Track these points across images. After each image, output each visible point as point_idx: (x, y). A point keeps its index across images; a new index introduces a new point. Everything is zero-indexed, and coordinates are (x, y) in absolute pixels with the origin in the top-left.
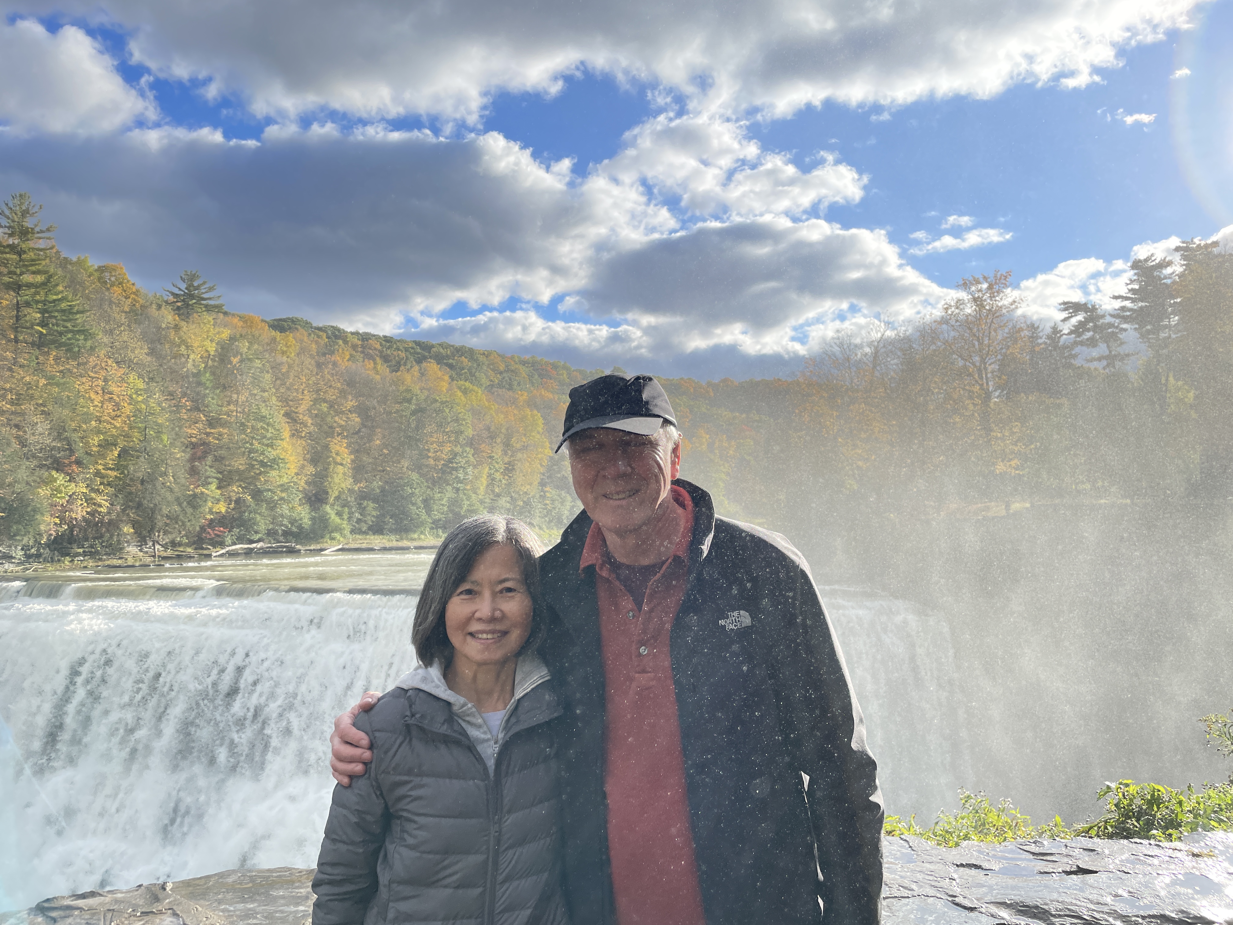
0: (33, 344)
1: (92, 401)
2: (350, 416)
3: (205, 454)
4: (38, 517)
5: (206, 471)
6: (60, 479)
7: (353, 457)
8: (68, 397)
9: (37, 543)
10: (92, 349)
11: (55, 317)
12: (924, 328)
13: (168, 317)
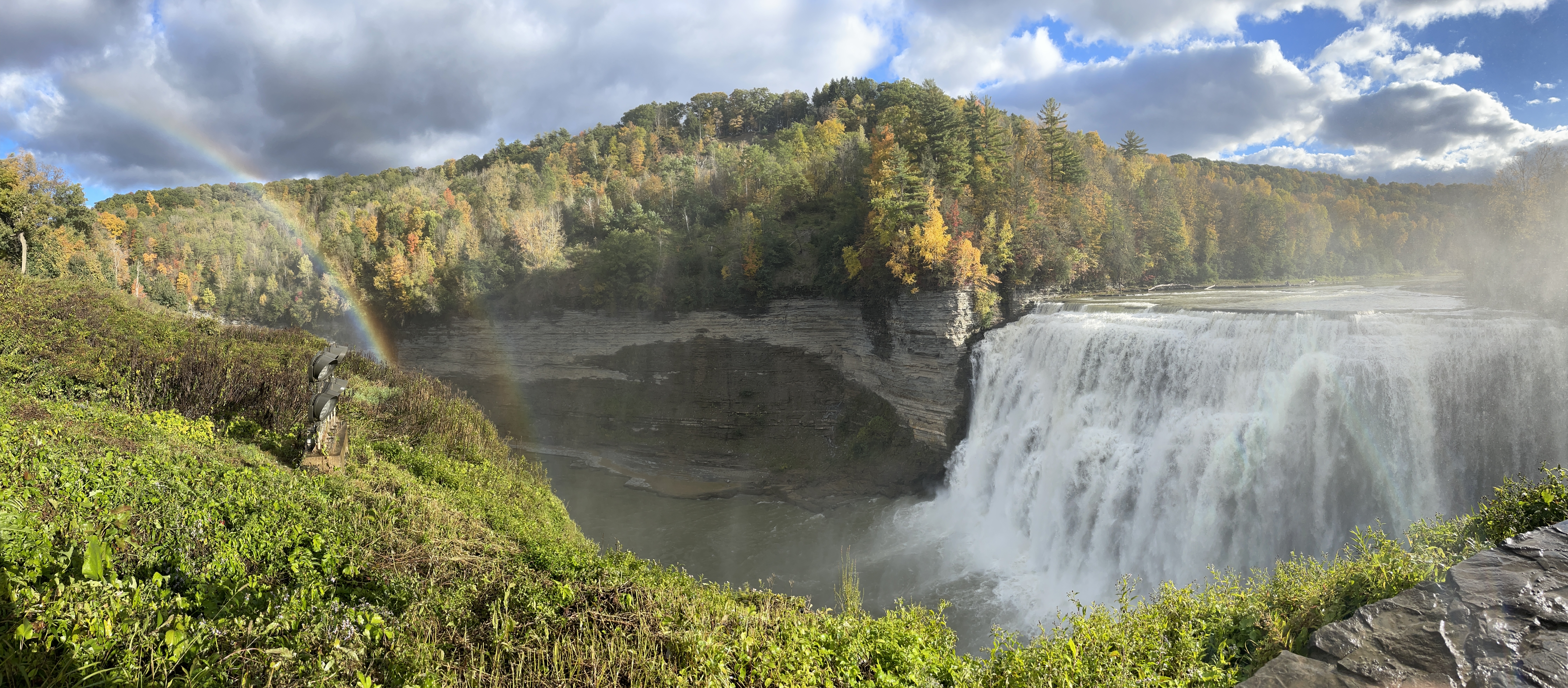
0: (1060, 181)
1: (1088, 209)
2: (1217, 211)
3: (1143, 235)
4: (1068, 271)
5: (1143, 244)
6: (1076, 251)
7: (1219, 235)
8: (1077, 208)
9: (1067, 284)
10: (1087, 180)
11: (1069, 165)
13: (1121, 159)
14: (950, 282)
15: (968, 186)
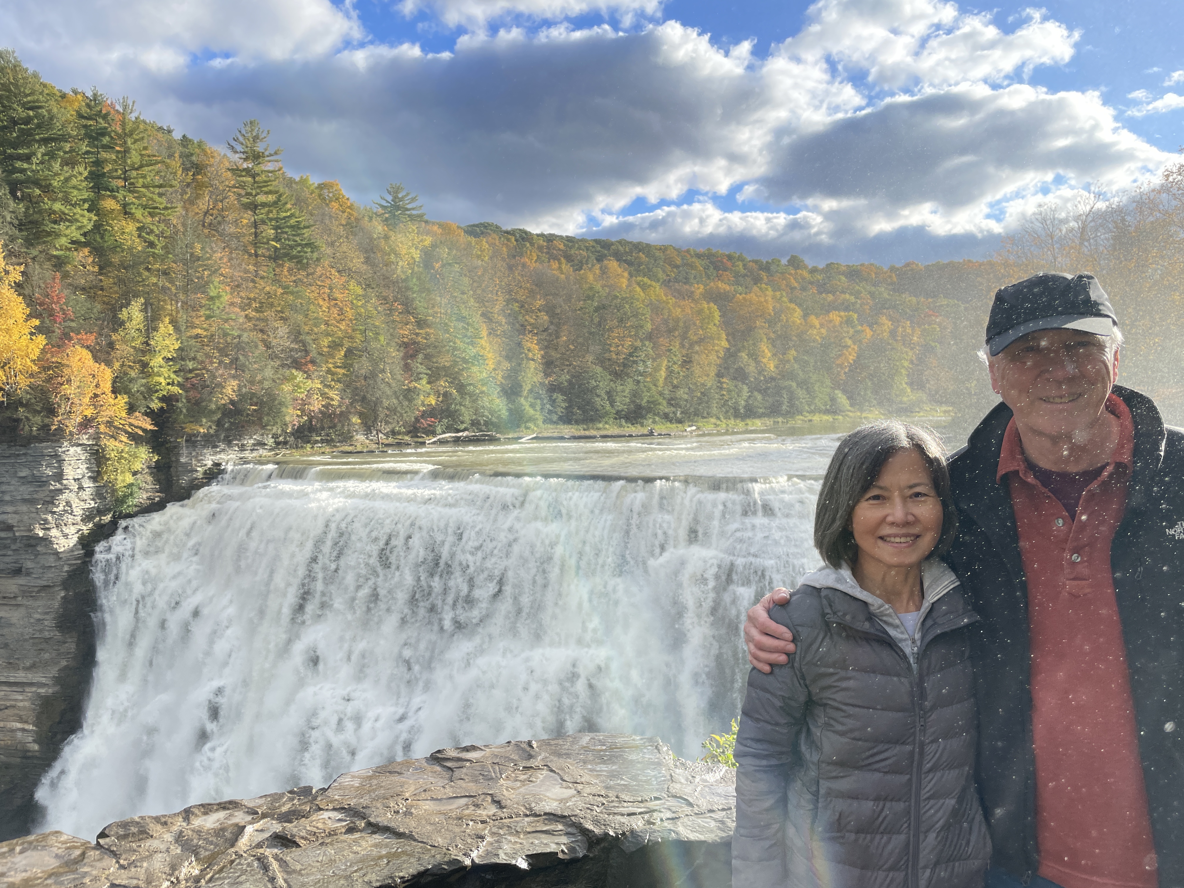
0: (270, 257)
1: (321, 307)
2: (539, 314)
3: (417, 351)
4: (284, 409)
5: (417, 367)
6: (300, 376)
7: (542, 352)
8: (301, 304)
9: (284, 431)
10: (318, 260)
11: (286, 233)
12: (1141, 198)
13: (378, 228)
14: (45, 427)
15: (86, 251)
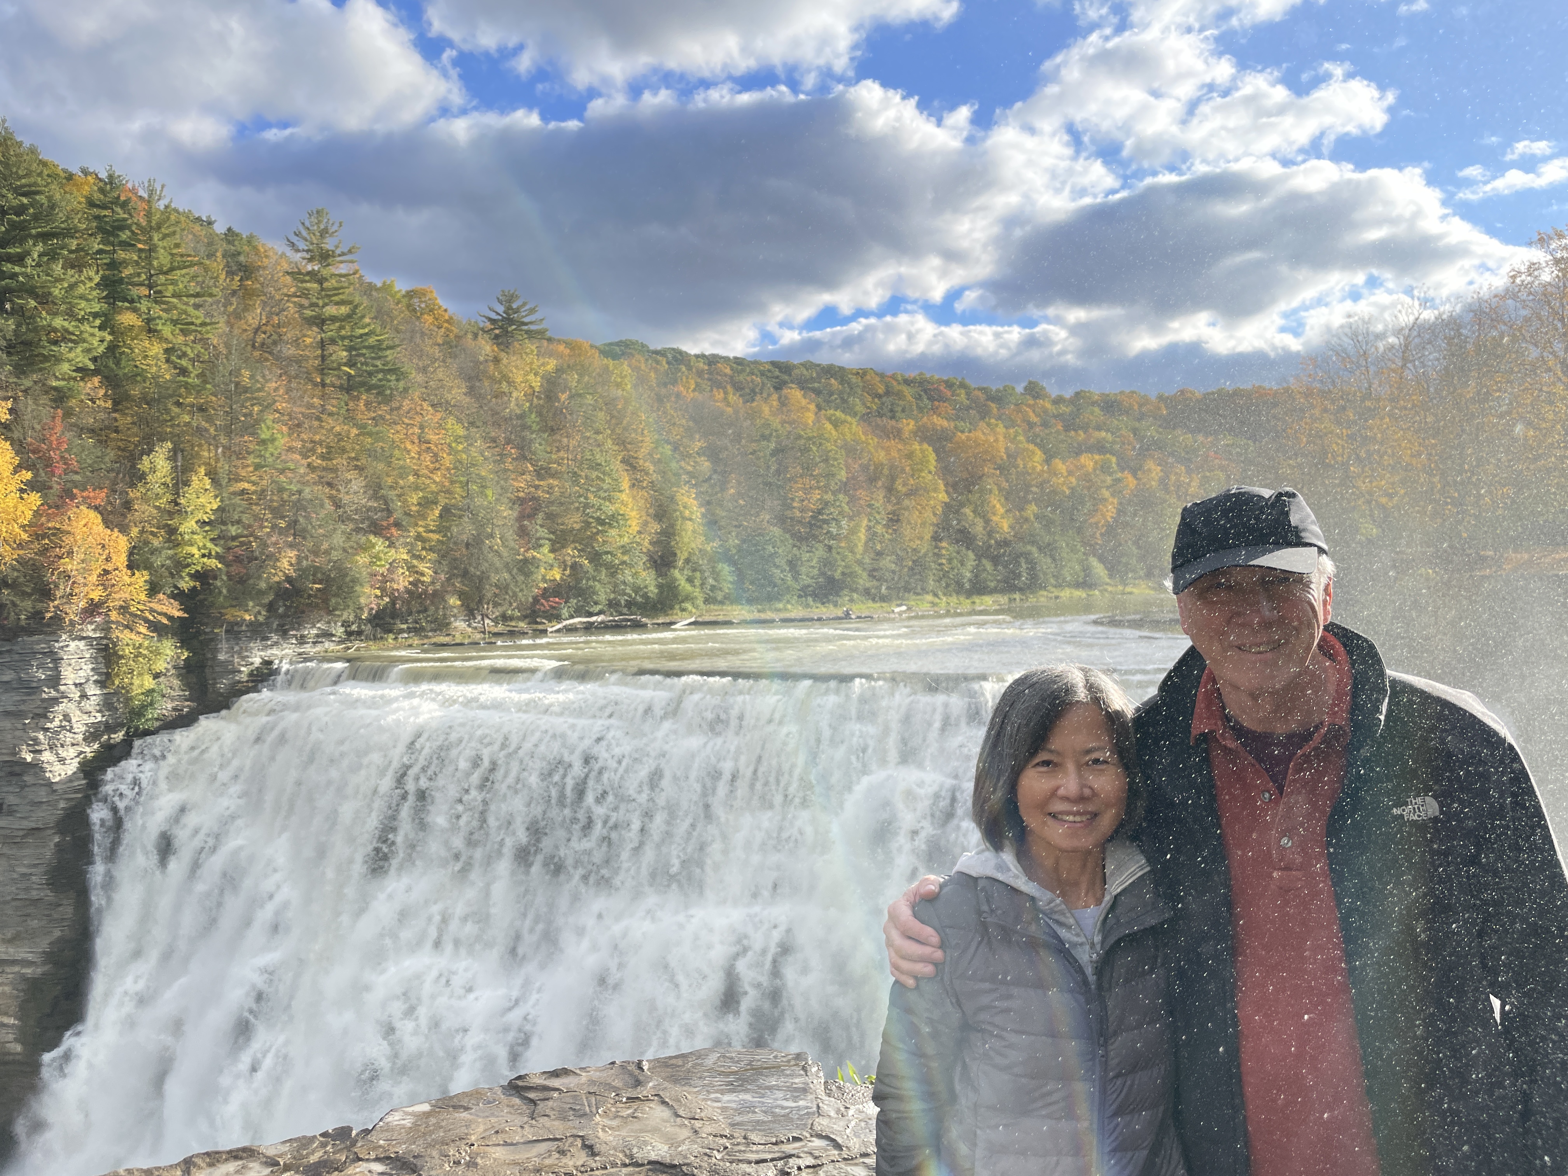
0: (341, 387)
1: (409, 452)
2: (698, 459)
3: (536, 510)
4: (358, 588)
5: (537, 531)
6: (380, 545)
7: (703, 510)
8: (382, 448)
9: (358, 617)
10: (406, 390)
11: (364, 355)
12: (1480, 306)
13: (486, 348)
14: (37, 615)
15: (96, 380)
